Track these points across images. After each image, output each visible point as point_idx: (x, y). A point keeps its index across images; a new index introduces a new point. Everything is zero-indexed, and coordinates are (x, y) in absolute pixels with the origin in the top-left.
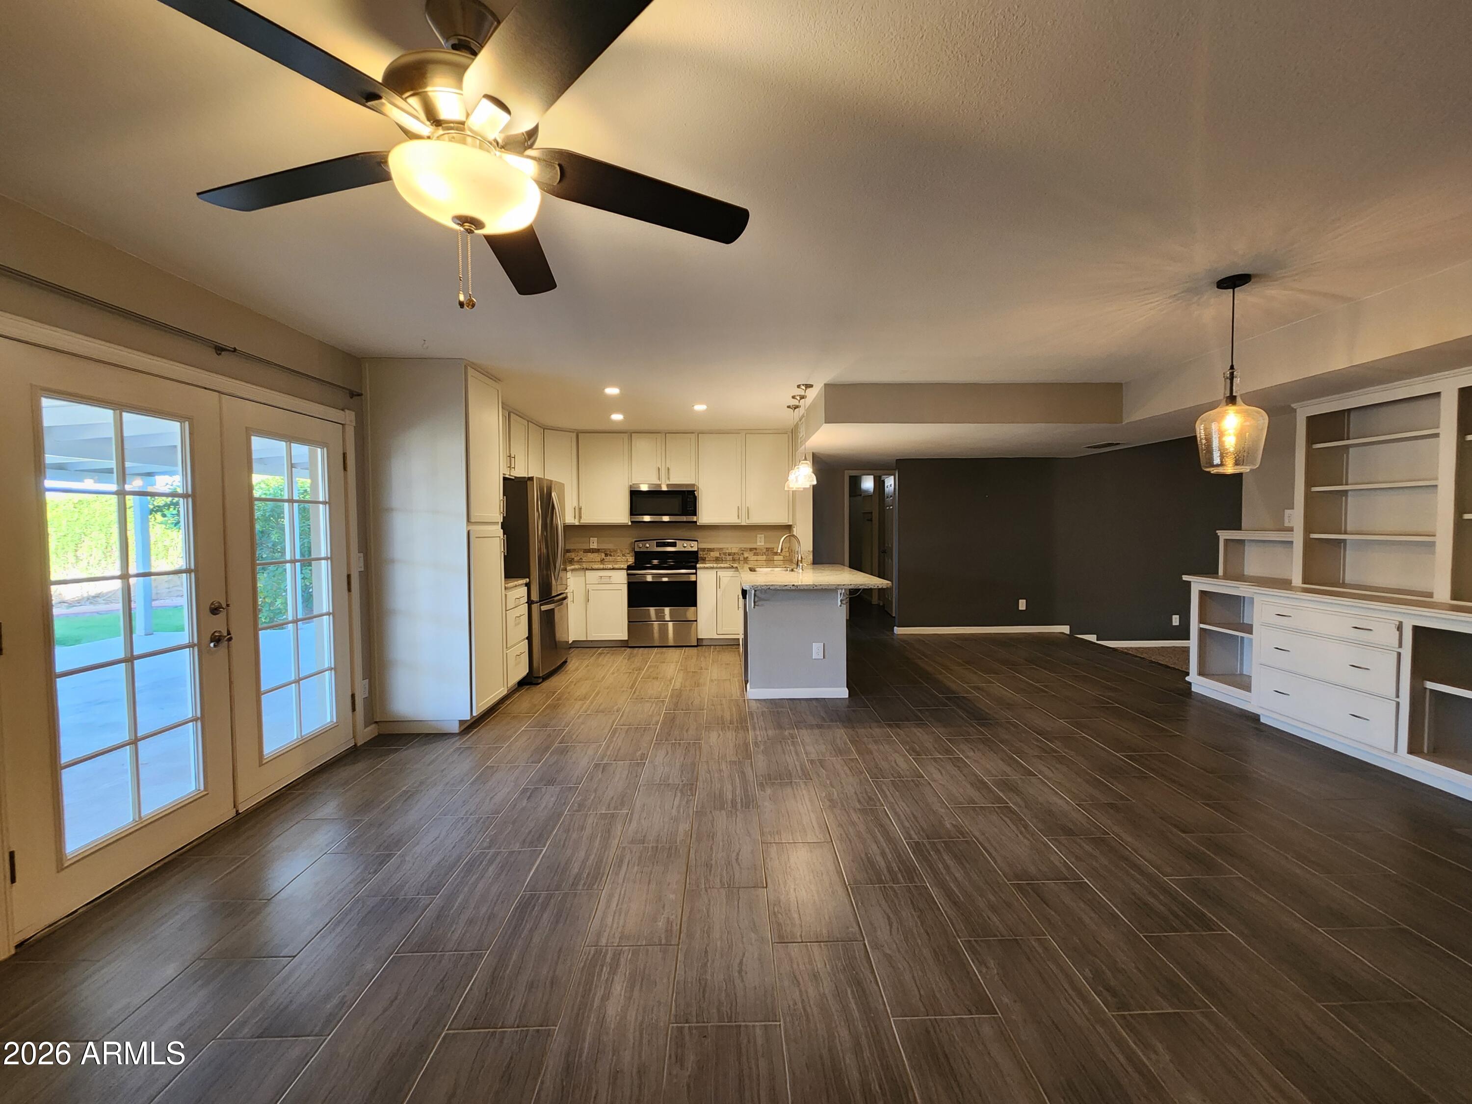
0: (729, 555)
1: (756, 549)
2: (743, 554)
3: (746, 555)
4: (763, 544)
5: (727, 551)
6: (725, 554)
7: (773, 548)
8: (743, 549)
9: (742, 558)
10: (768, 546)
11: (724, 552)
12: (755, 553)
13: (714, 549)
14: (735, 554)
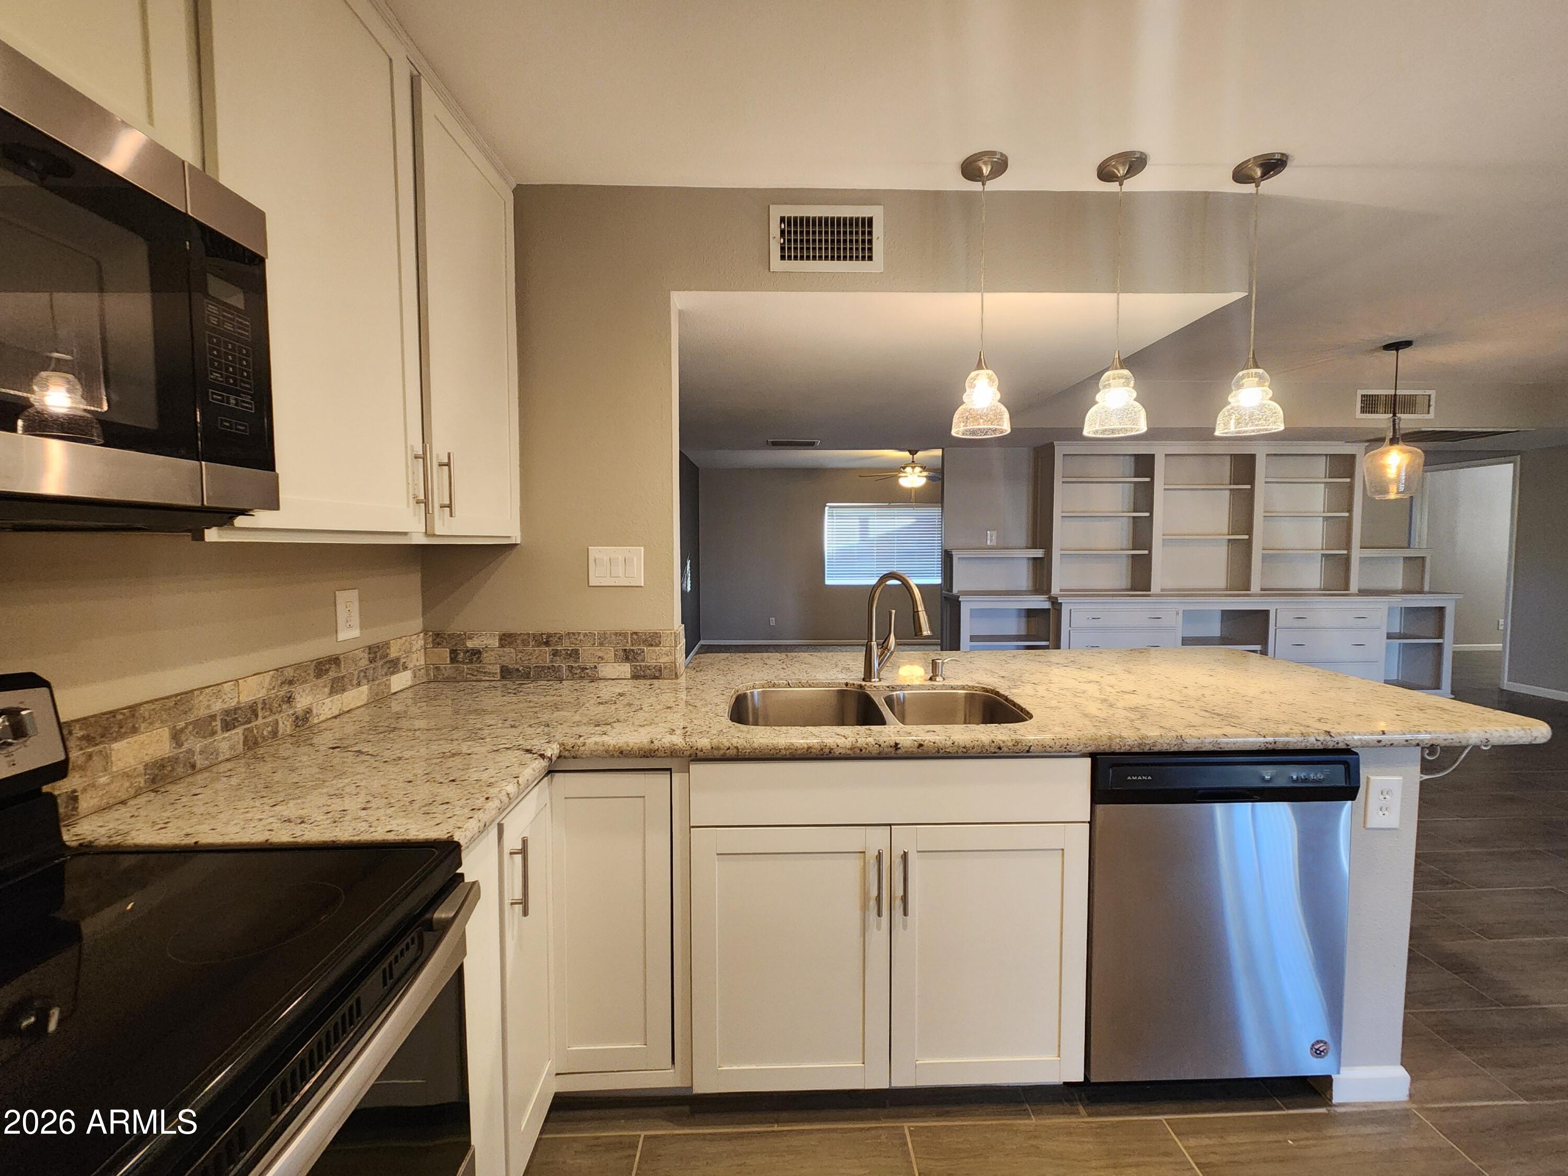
0: (228, 726)
1: (335, 660)
2: (289, 699)
3: (303, 701)
4: (355, 633)
5: (217, 706)
6: (204, 727)
7: (387, 644)
8: (289, 673)
9: (286, 726)
10: (377, 635)
11: (203, 712)
12: (334, 681)
13: (133, 709)
14: (253, 710)
